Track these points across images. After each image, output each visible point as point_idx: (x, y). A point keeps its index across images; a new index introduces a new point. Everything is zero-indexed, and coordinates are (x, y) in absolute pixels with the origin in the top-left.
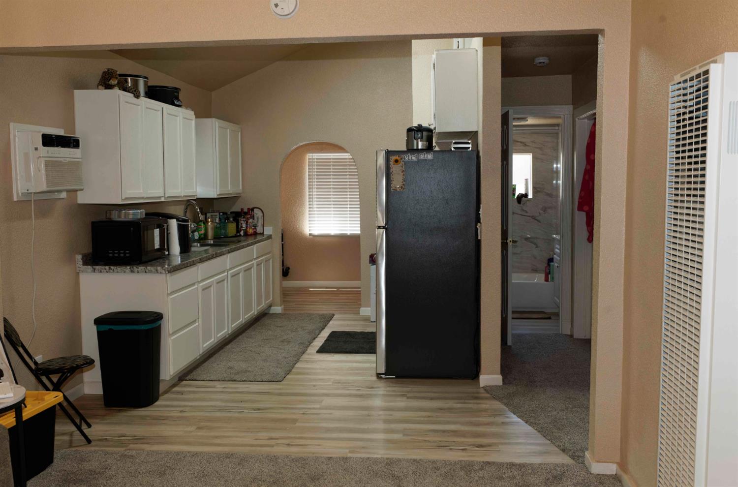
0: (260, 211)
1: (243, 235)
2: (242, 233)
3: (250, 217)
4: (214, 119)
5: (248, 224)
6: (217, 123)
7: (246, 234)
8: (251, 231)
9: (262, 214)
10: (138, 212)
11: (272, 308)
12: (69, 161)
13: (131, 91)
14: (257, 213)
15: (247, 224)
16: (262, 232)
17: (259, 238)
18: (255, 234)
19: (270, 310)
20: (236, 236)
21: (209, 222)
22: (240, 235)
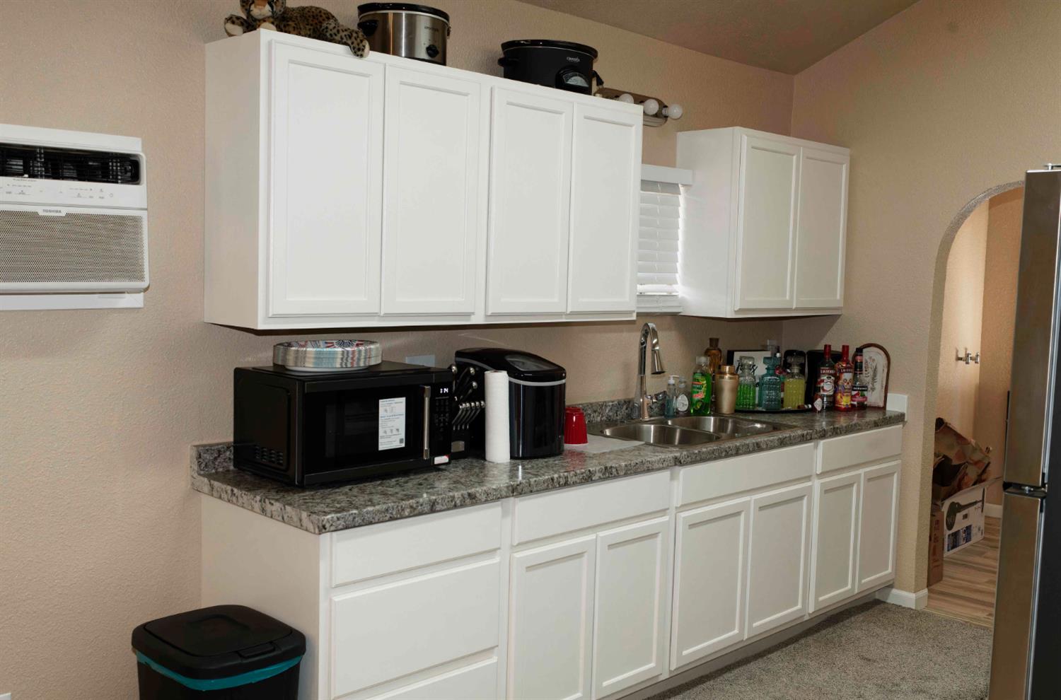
0: (882, 353)
1: (819, 408)
2: (818, 404)
3: (846, 368)
4: (738, 129)
5: (840, 382)
6: (745, 138)
7: (832, 407)
8: (844, 401)
9: (886, 362)
10: (335, 353)
11: (894, 591)
12: (68, 215)
13: (338, 38)
14: (872, 358)
15: (836, 383)
16: (881, 405)
17: (872, 417)
18: (862, 408)
19: (888, 594)
20: (800, 411)
21: (725, 373)
22: (814, 409)
